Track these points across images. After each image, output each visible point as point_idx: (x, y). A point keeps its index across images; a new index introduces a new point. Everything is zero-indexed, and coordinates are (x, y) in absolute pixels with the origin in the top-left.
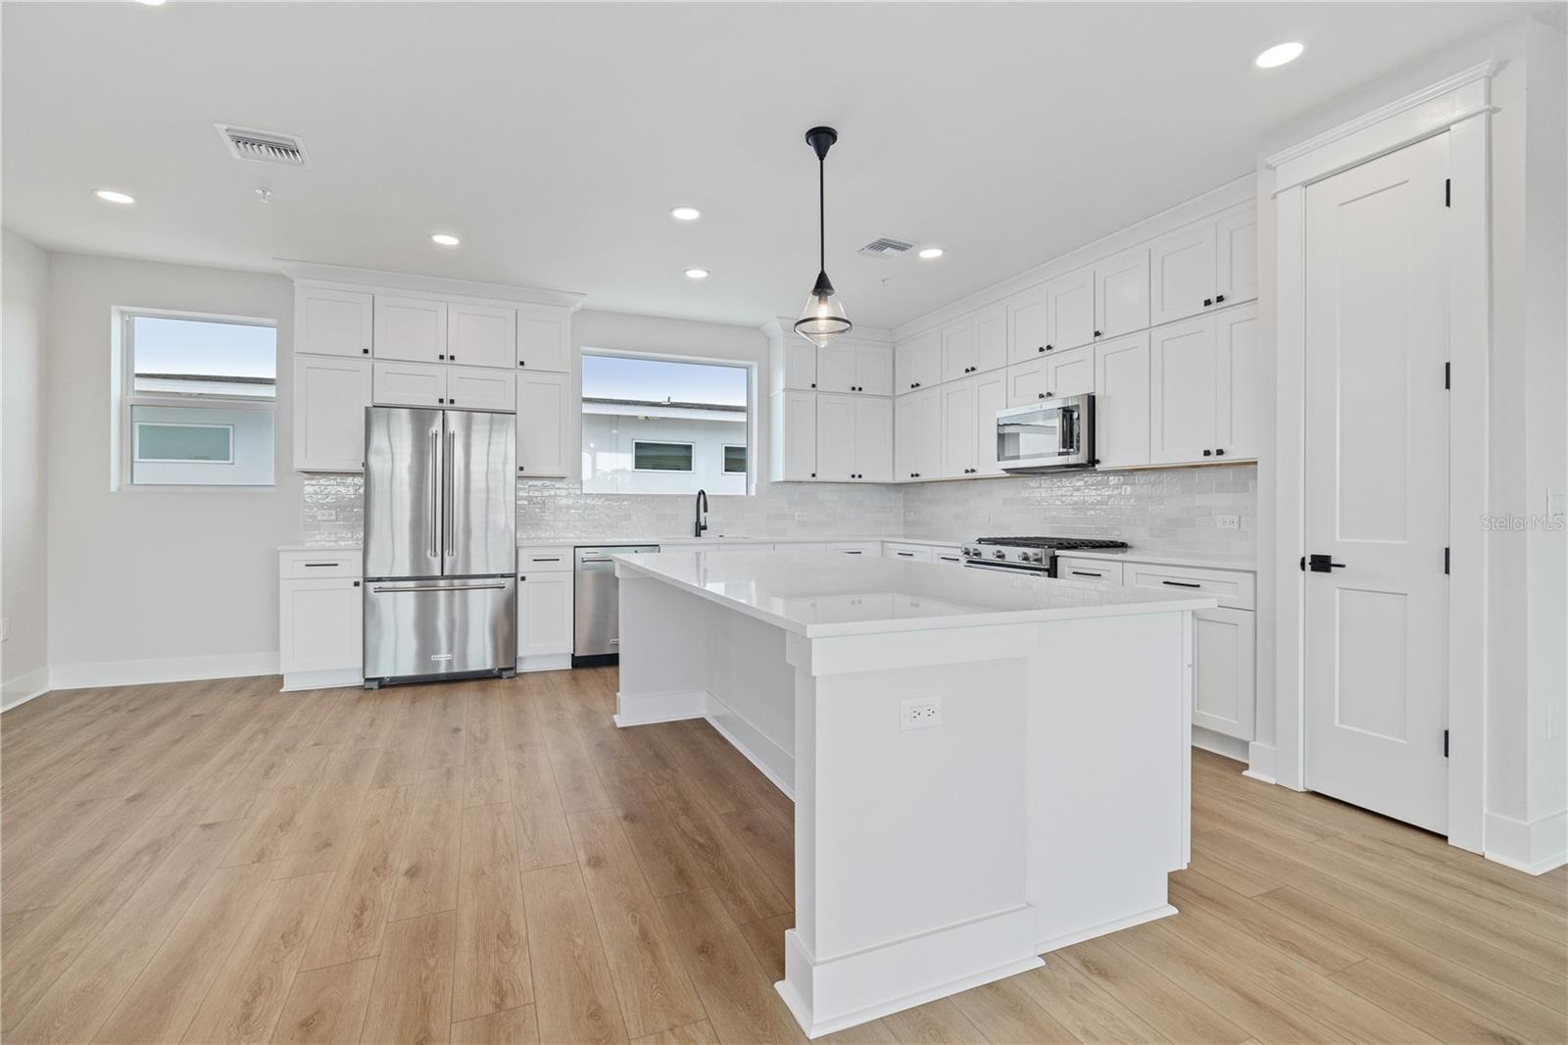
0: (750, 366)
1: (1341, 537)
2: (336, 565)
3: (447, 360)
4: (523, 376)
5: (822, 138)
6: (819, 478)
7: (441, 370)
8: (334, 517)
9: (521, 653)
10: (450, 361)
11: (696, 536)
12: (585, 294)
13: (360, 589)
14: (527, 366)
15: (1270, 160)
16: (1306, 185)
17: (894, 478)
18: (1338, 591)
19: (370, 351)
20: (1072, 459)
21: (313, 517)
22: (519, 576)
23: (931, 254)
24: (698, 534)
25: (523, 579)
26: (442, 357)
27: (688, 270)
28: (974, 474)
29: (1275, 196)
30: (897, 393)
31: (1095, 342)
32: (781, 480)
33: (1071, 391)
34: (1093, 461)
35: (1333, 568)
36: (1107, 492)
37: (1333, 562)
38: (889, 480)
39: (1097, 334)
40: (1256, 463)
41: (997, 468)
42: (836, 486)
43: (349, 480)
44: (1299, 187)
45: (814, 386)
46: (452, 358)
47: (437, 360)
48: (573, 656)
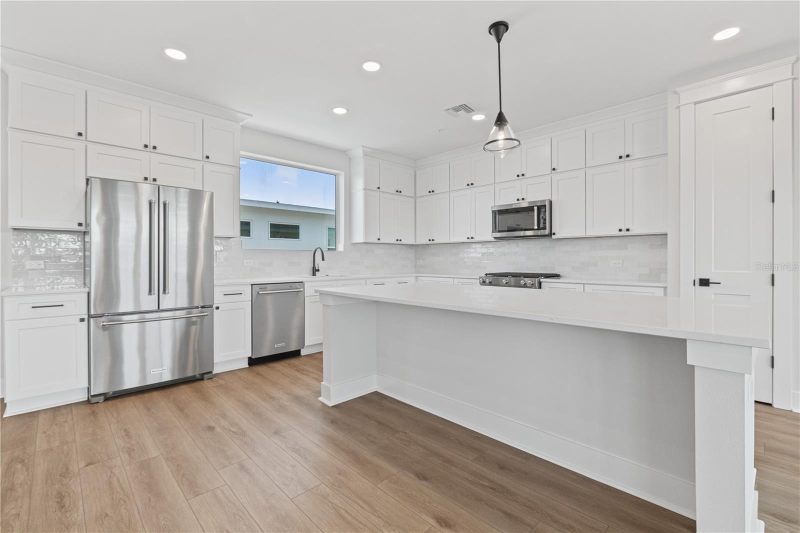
0: (338, 174)
1: (715, 269)
2: (62, 305)
3: (150, 149)
4: (208, 167)
5: (499, 29)
6: (381, 241)
7: (146, 156)
8: (42, 266)
9: (215, 361)
10: (152, 150)
11: (313, 275)
12: (251, 115)
13: (85, 323)
14: (210, 160)
15: (678, 90)
16: (696, 103)
17: (415, 241)
18: (713, 295)
19: (84, 134)
20: (541, 232)
22: (214, 306)
23: (478, 118)
24: (314, 274)
25: (218, 308)
26: (146, 146)
27: (335, 108)
28: (472, 240)
29: (678, 107)
30: (417, 196)
31: (552, 173)
32: (361, 242)
34: (551, 234)
35: (710, 284)
37: (710, 281)
38: (413, 242)
39: (554, 169)
40: (666, 234)
41: (490, 237)
42: (387, 246)
44: (692, 104)
45: (379, 188)
46: (155, 148)
47: (142, 148)
48: (250, 358)
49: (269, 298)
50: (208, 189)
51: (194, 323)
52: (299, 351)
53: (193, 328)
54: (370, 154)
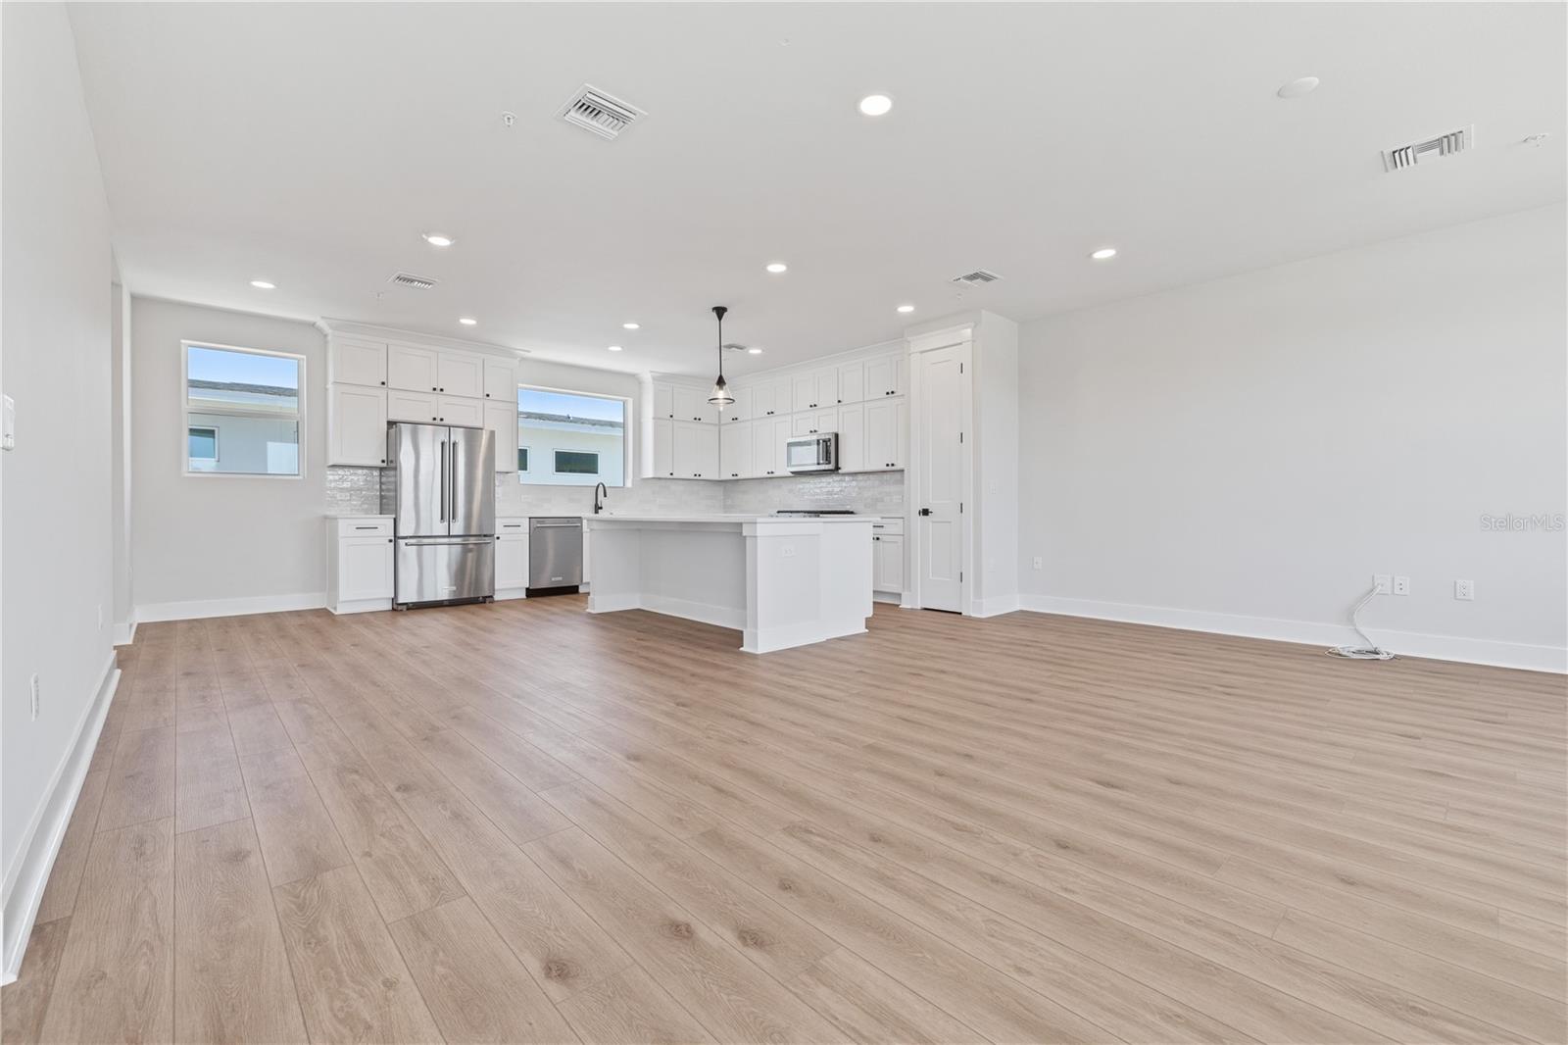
0: (626, 401)
2: (376, 528)
3: (438, 391)
4: (488, 404)
5: (720, 311)
6: (675, 476)
7: (434, 398)
9: (496, 587)
10: (440, 392)
13: (392, 544)
14: (491, 397)
15: (908, 339)
16: (923, 352)
17: (720, 477)
18: (931, 524)
19: (386, 383)
20: (827, 467)
21: (334, 497)
22: (495, 536)
23: (755, 351)
24: (596, 512)
25: (498, 538)
26: (435, 389)
28: (773, 474)
29: (910, 355)
30: (722, 422)
31: (838, 406)
32: (651, 476)
33: (826, 430)
34: (837, 468)
35: (929, 514)
36: (844, 484)
37: (930, 511)
38: (717, 478)
39: (839, 401)
40: (903, 471)
41: (787, 471)
42: (685, 482)
43: (360, 471)
44: (920, 353)
45: (672, 416)
46: (442, 390)
47: (432, 391)
48: (527, 589)
49: (550, 532)
50: (488, 427)
51: (471, 550)
52: (577, 587)
53: (470, 555)
54: (661, 379)
